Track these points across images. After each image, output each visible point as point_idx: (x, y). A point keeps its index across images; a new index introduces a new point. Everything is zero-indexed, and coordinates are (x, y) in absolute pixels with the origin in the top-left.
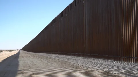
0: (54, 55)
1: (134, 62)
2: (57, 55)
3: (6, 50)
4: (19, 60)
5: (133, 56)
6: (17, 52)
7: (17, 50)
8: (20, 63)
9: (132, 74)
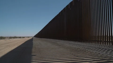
0: (49, 39)
1: (88, 43)
2: (51, 39)
3: (26, 37)
4: (33, 41)
5: (88, 40)
6: (32, 38)
7: (32, 37)
8: (33, 43)
9: (90, 49)
